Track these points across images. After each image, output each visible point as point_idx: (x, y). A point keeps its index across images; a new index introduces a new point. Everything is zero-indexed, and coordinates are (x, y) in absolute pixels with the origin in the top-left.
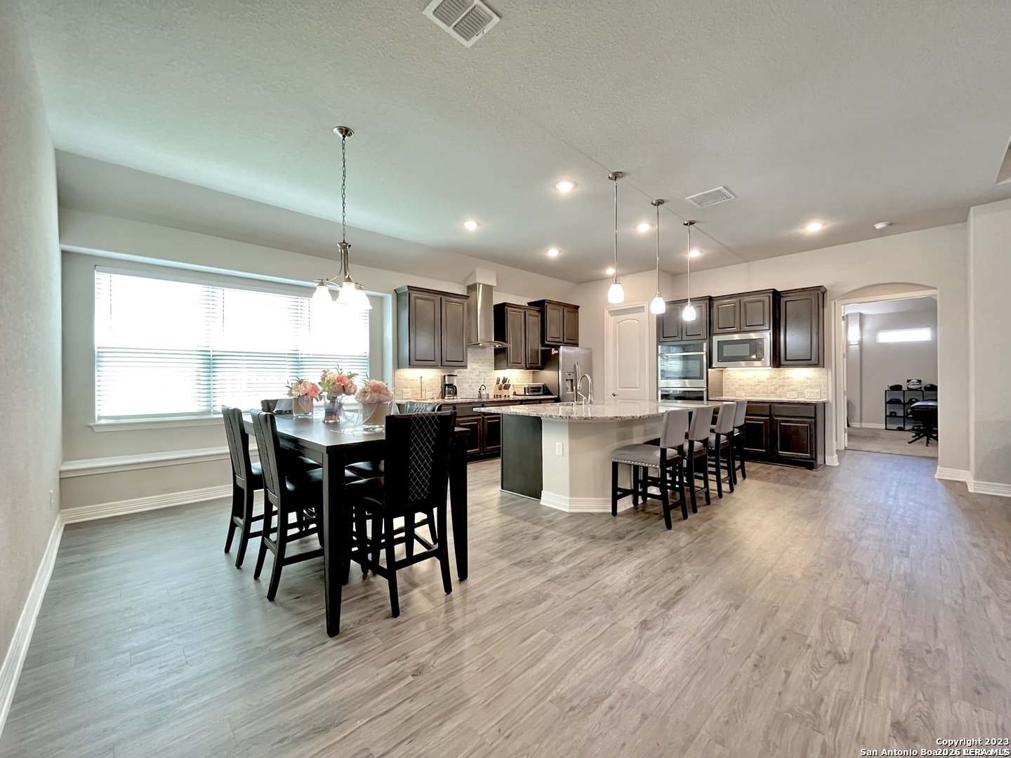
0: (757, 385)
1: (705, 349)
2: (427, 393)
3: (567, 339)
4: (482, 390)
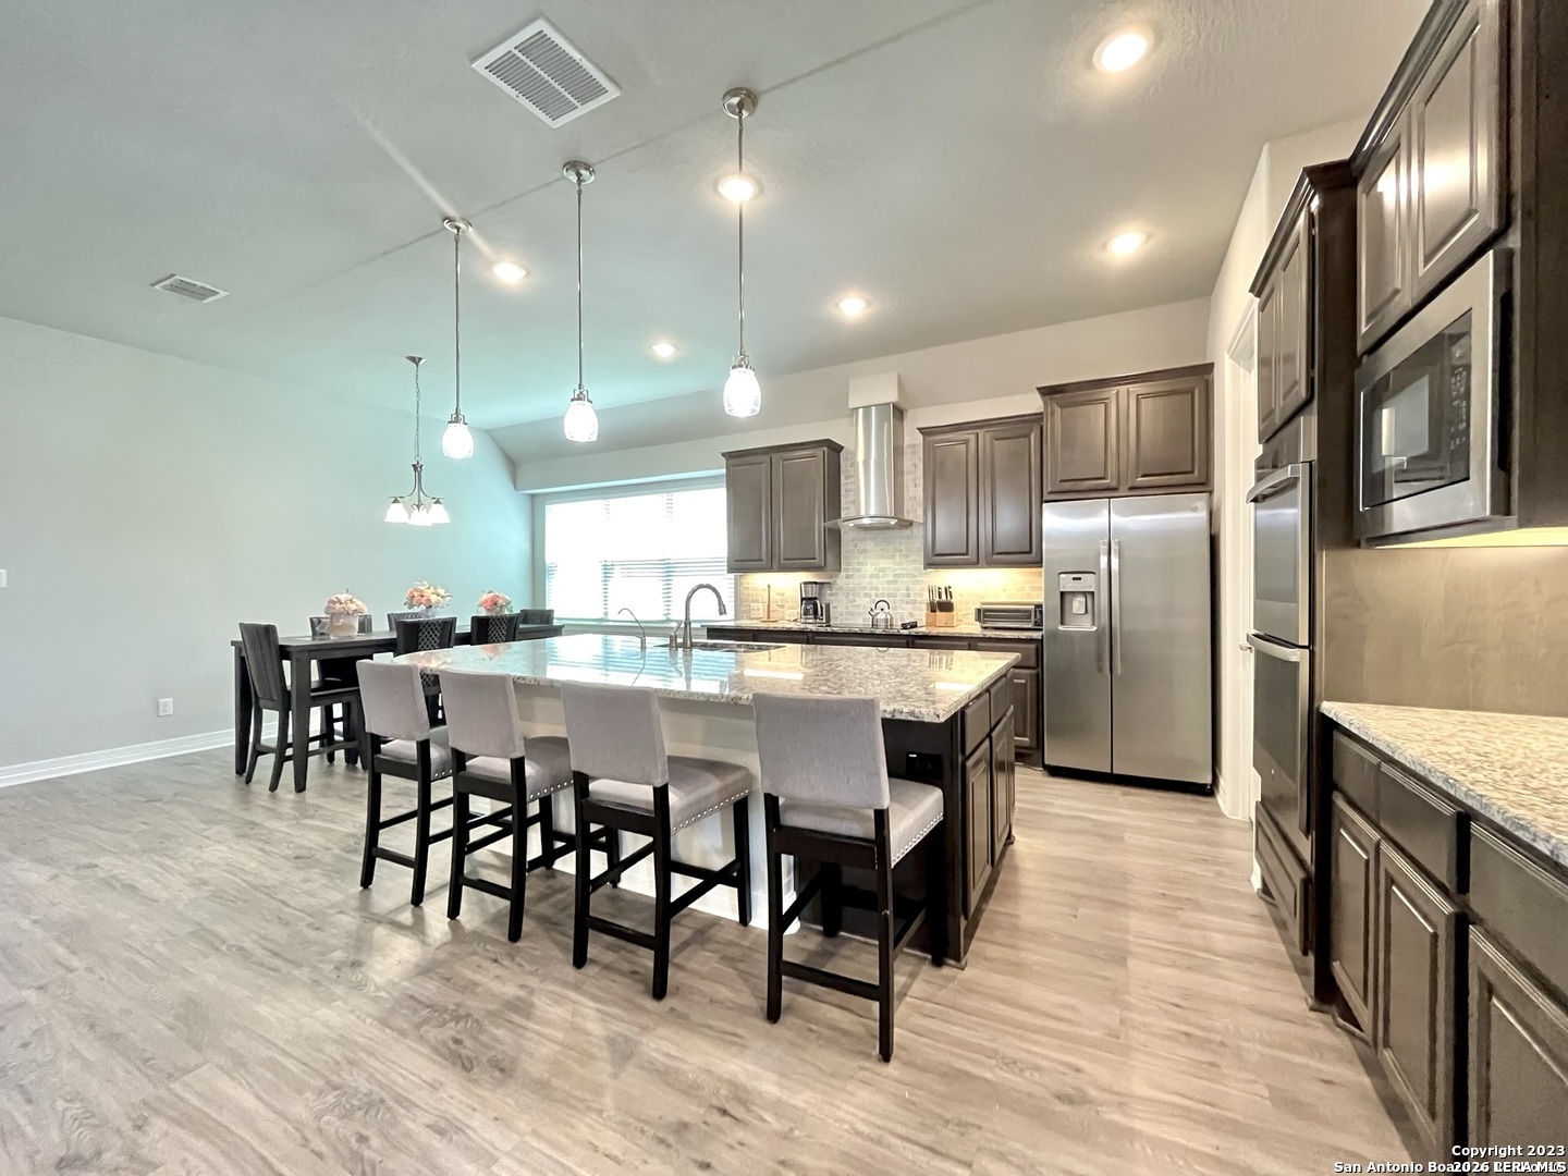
1: (1303, 455)
2: (788, 612)
3: (1144, 476)
4: (878, 610)
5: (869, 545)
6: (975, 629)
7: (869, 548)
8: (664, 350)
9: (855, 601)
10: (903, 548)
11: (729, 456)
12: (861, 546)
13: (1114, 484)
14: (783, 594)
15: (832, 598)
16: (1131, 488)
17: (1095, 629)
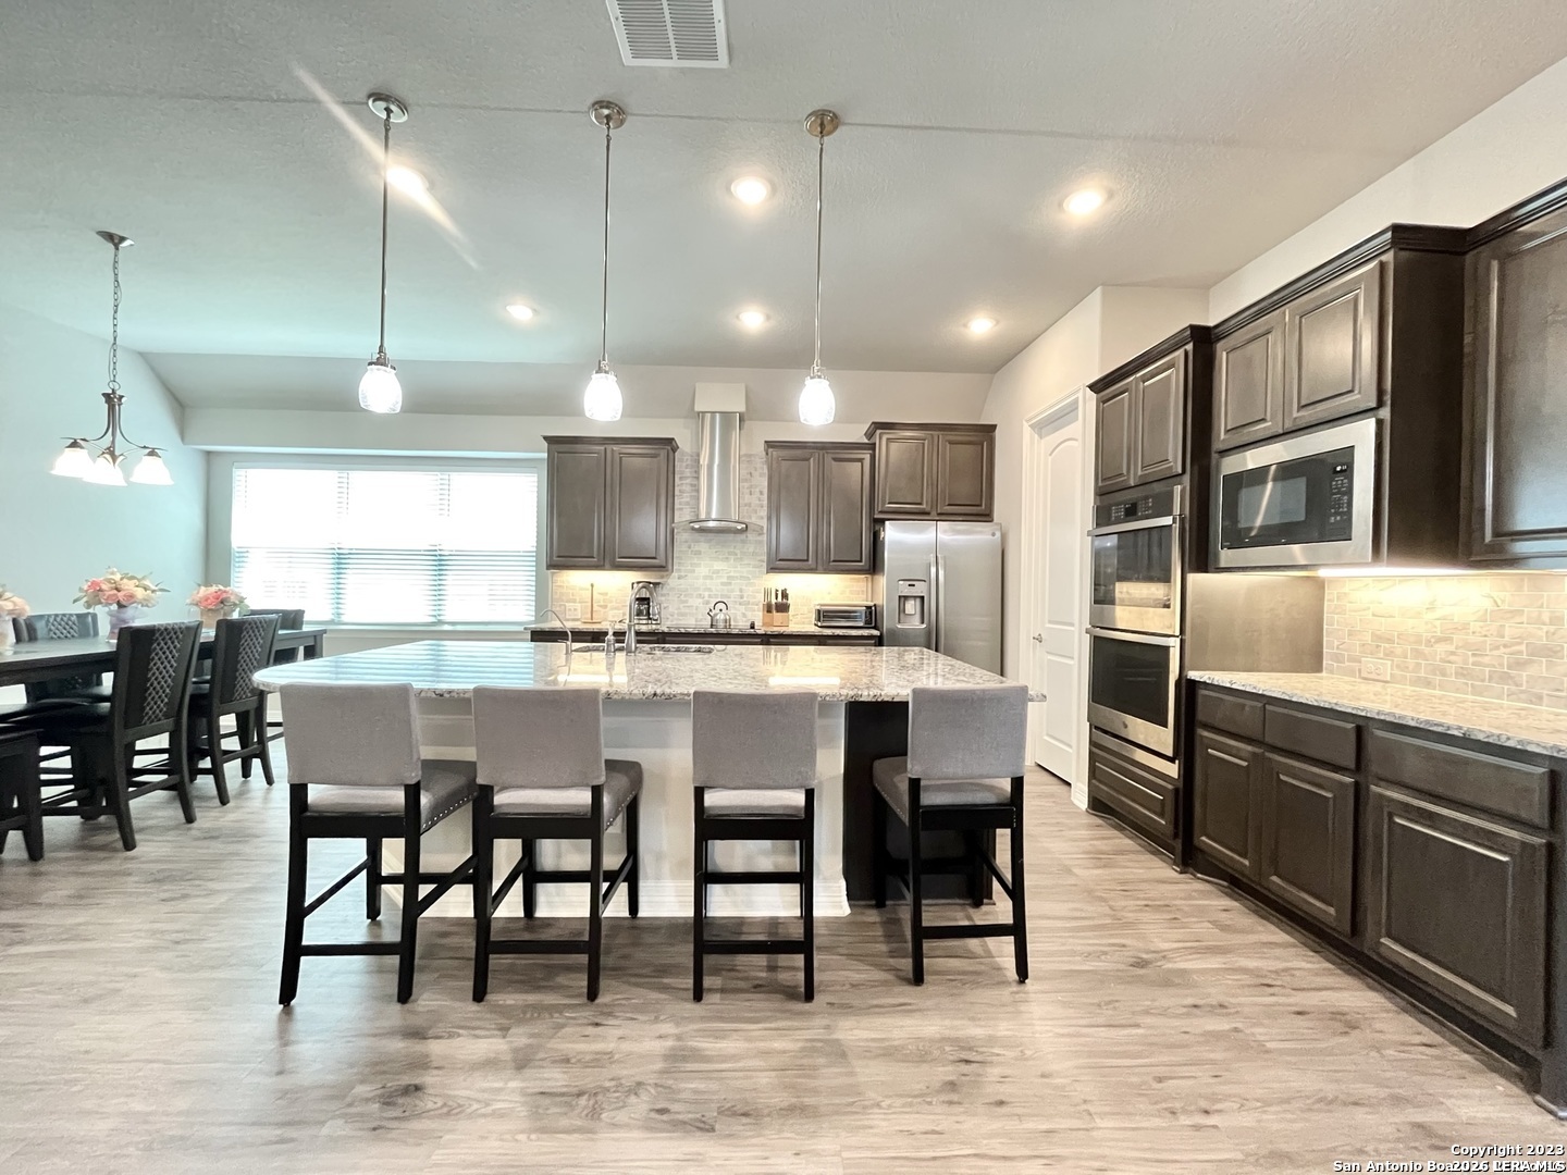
0: (1439, 640)
1: (1177, 511)
2: (611, 613)
3: (949, 505)
4: (717, 611)
5: (703, 547)
6: (810, 627)
7: (703, 550)
8: (520, 312)
9: (686, 602)
10: (738, 552)
11: (550, 440)
12: (696, 548)
13: (928, 509)
14: (606, 594)
15: (663, 598)
16: (939, 514)
17: (924, 626)
